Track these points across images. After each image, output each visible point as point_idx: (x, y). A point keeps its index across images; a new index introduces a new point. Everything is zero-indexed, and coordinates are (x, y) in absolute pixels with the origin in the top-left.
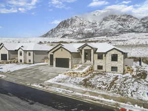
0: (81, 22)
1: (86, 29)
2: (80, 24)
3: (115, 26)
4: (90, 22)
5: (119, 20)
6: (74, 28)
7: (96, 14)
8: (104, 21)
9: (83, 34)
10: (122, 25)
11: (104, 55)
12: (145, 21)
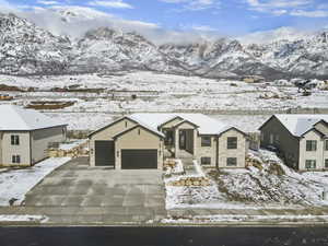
0: (29, 32)
1: (43, 52)
2: (26, 35)
3: (113, 54)
4: (52, 36)
5: (120, 41)
6: (7, 45)
7: (67, 18)
8: (88, 40)
9: (35, 62)
10: (126, 53)
11: (212, 139)
12: (166, 52)
